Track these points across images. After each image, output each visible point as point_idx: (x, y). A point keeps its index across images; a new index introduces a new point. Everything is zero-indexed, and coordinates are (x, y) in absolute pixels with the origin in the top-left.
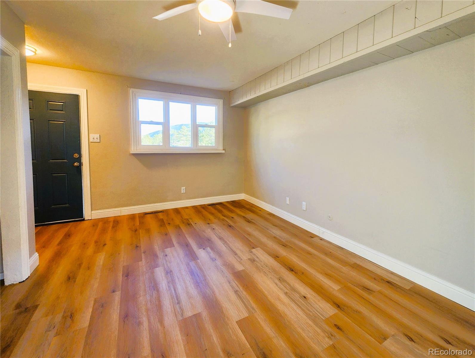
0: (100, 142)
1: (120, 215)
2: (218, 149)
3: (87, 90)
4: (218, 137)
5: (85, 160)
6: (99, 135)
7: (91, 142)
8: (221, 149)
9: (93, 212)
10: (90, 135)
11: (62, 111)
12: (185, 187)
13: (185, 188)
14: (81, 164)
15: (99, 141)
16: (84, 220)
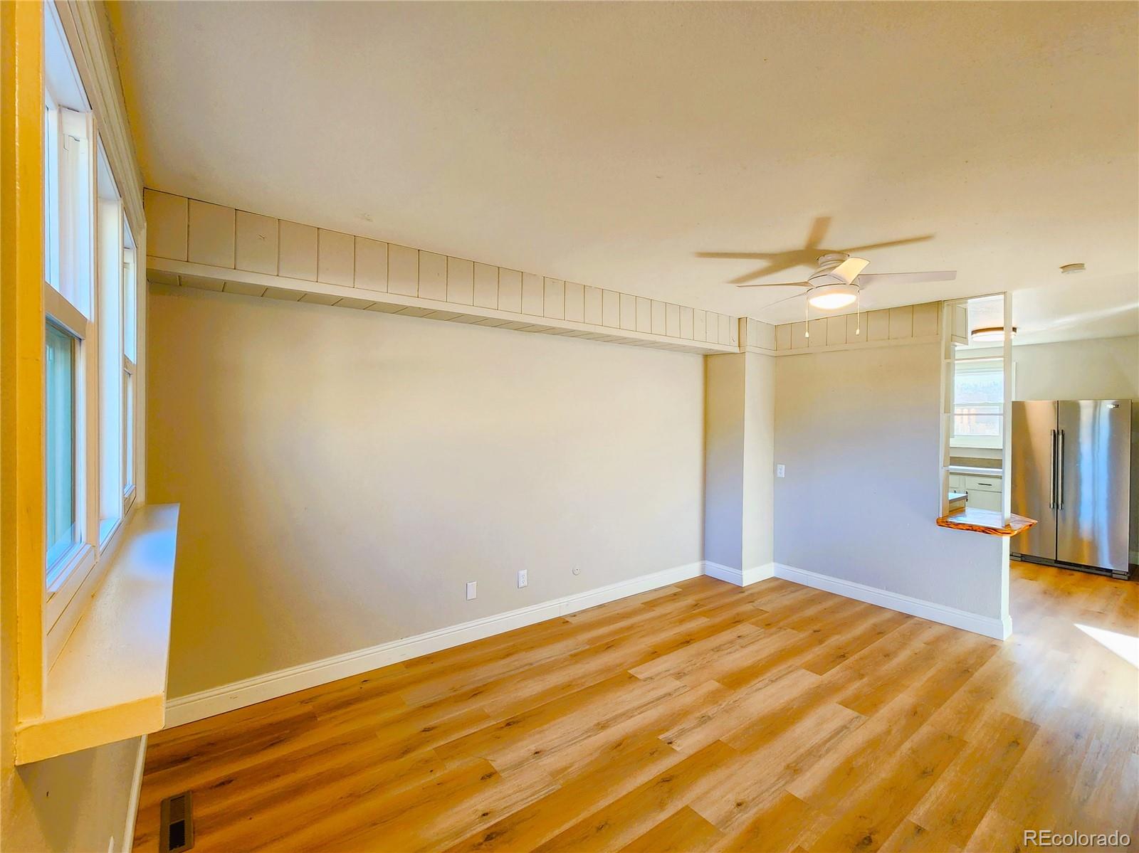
8: (142, 500)
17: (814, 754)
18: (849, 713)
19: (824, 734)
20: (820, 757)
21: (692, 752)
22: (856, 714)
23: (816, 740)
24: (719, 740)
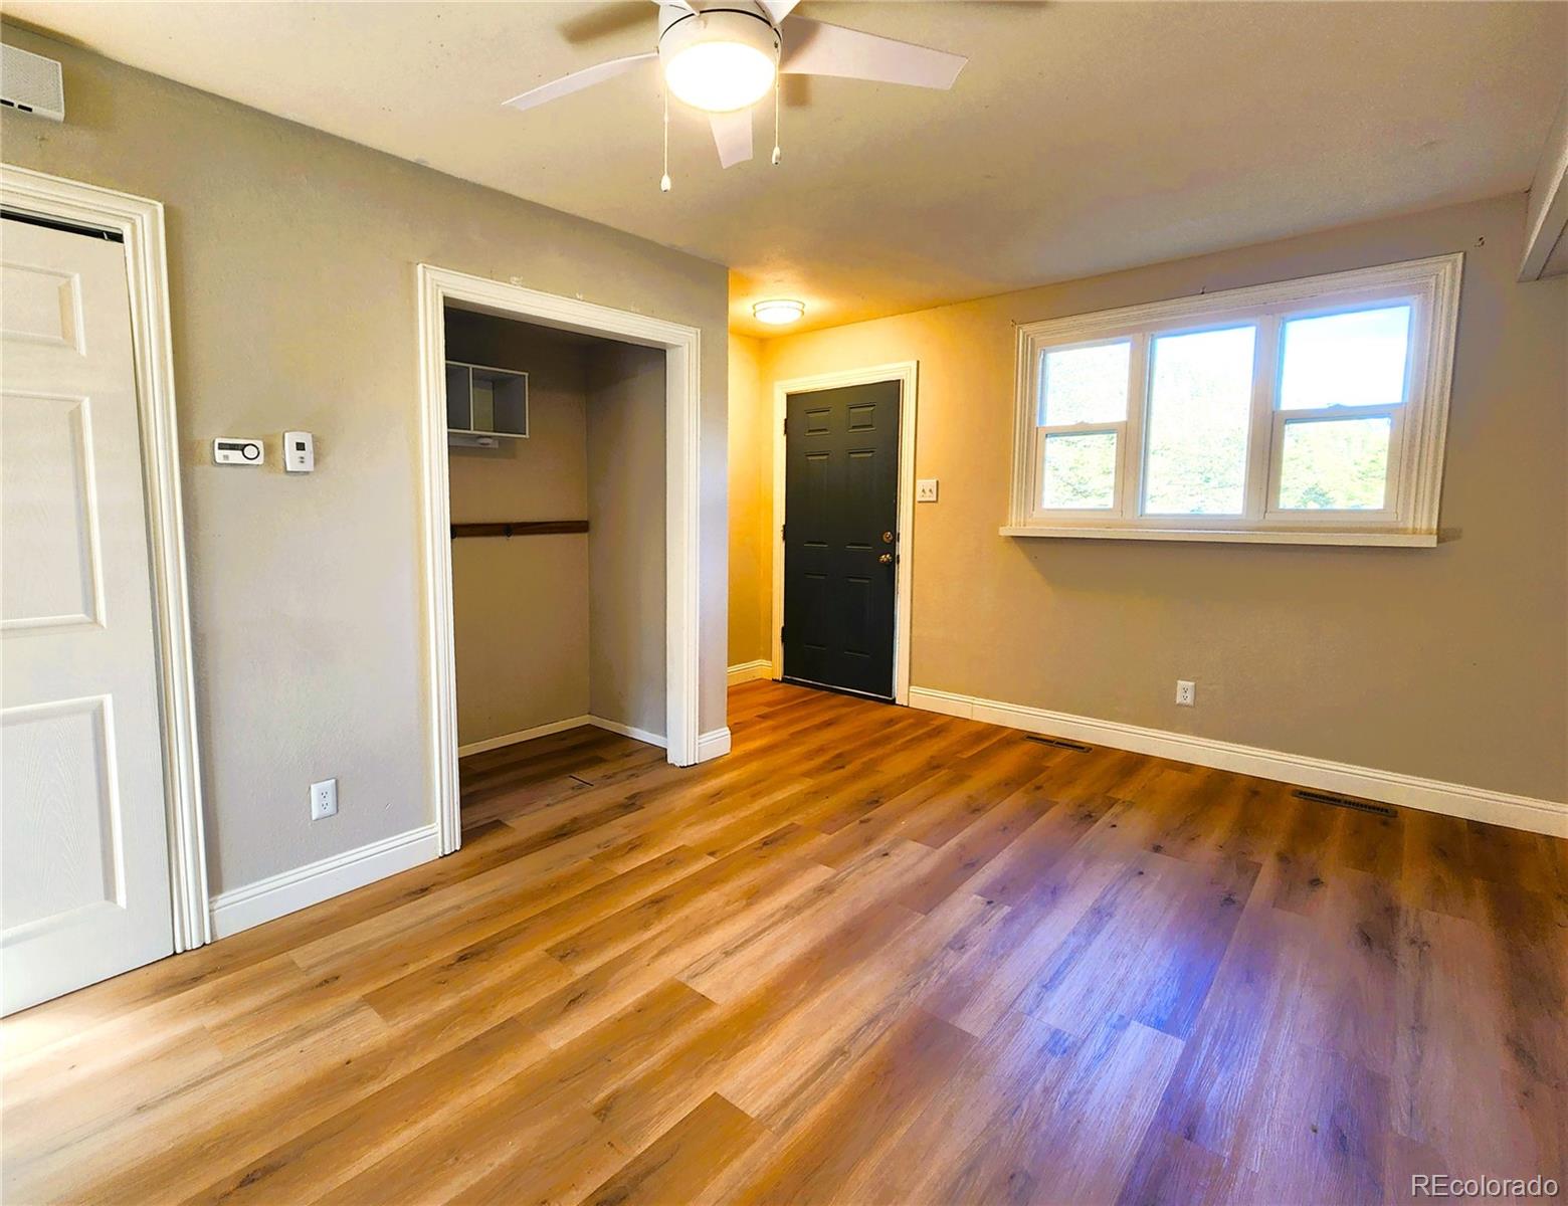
0: (936, 502)
1: (969, 718)
2: (1401, 525)
3: (918, 362)
4: (1410, 460)
5: (904, 548)
6: (935, 481)
7: (920, 502)
8: (1424, 526)
9: (912, 689)
10: (918, 481)
11: (871, 426)
12: (1191, 684)
13: (1195, 685)
14: (895, 560)
15: (935, 499)
16: (893, 702)
17: (792, 910)
18: (702, 986)
19: (768, 938)
20: (786, 907)
21: (955, 894)
22: (691, 984)
23: (783, 929)
24: (926, 914)
